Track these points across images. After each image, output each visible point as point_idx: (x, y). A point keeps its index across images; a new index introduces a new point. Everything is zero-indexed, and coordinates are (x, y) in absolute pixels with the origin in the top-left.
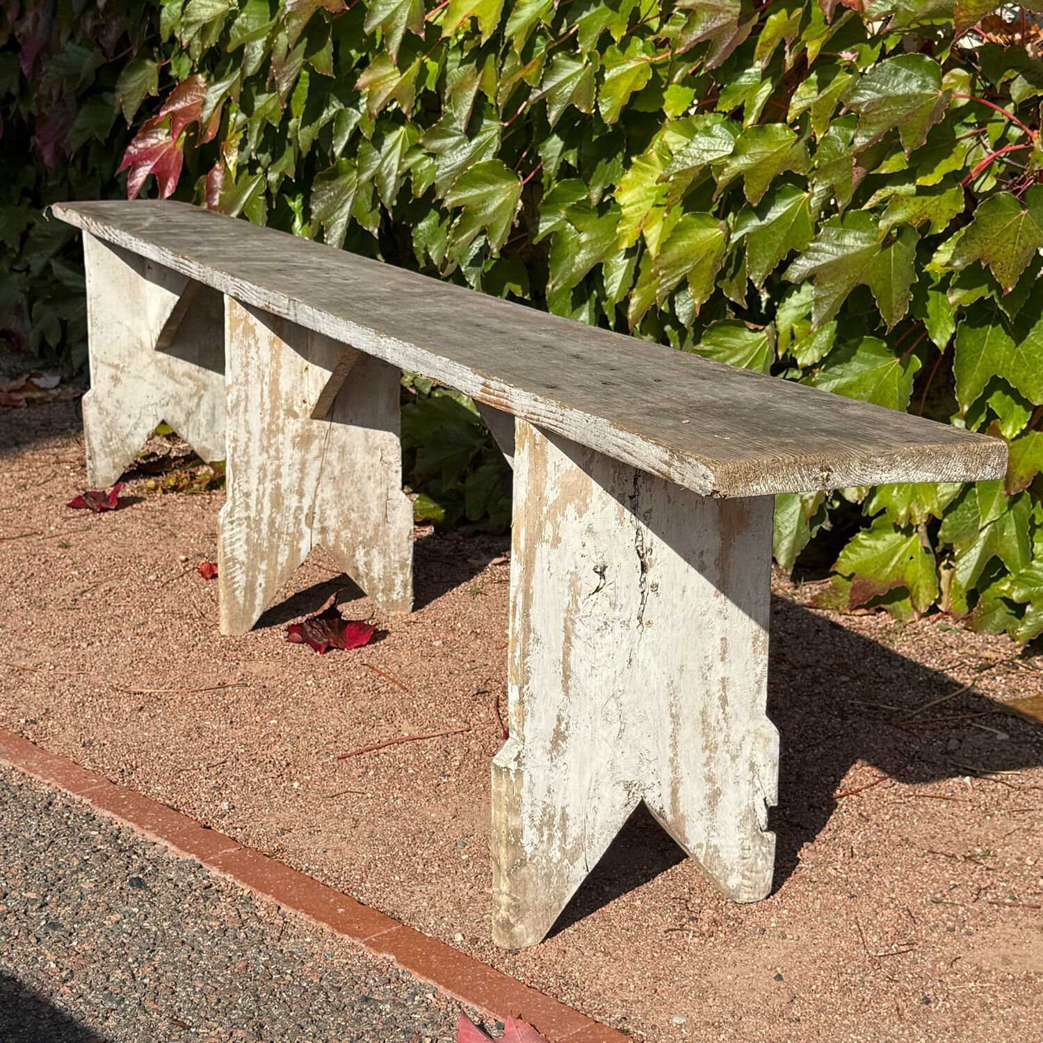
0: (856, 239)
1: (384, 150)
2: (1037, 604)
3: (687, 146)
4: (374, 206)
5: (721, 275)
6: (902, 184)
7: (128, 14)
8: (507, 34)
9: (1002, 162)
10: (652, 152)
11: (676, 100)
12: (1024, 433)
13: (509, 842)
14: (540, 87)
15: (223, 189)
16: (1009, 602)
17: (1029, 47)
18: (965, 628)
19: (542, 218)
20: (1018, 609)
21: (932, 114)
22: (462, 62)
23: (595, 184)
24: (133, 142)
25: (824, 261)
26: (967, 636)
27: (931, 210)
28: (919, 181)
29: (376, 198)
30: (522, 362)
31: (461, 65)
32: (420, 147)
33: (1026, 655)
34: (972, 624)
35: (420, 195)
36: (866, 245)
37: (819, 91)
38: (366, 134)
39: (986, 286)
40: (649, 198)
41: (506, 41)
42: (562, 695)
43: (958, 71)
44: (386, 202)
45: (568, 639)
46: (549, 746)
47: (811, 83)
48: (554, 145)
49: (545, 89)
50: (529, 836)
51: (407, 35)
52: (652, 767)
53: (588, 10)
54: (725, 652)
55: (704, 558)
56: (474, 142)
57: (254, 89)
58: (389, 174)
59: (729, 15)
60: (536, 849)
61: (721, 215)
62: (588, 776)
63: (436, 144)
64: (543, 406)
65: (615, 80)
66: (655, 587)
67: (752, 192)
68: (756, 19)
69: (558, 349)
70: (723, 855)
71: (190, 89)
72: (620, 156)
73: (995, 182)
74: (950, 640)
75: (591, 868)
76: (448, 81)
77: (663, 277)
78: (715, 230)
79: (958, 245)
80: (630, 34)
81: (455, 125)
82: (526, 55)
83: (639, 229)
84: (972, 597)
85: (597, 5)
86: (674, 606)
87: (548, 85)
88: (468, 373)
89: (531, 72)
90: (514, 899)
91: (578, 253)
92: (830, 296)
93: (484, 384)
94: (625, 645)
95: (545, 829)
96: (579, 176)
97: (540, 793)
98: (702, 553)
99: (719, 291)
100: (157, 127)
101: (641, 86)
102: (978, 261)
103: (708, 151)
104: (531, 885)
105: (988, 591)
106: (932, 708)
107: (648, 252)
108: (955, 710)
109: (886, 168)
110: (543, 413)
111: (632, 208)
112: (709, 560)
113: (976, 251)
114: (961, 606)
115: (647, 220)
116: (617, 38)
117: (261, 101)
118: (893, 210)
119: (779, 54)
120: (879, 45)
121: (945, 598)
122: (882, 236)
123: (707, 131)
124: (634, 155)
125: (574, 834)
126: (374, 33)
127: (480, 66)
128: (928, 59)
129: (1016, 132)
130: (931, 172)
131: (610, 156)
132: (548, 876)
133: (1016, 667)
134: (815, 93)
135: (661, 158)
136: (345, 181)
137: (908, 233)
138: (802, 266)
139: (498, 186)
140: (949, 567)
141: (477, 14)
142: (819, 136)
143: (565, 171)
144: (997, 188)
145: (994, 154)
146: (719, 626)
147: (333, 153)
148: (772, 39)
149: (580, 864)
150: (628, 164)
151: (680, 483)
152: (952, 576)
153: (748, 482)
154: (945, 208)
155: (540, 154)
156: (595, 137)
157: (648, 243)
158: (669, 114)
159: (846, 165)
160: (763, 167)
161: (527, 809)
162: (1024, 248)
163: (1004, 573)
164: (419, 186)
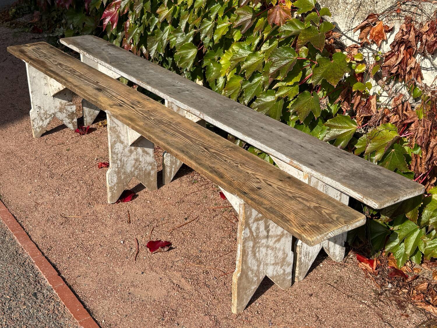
1: (164, 31)
3: (239, 51)
10: (230, 50)
13: (299, 260)
23: (216, 55)
24: (106, 10)
31: (184, 11)
32: (172, 34)
35: (172, 48)
37: (269, 46)
38: (159, 27)
47: (267, 43)
50: (303, 258)
55: (338, 195)
56: (187, 35)
58: (165, 39)
59: (249, 17)
60: (304, 261)
63: (177, 34)
65: (219, 29)
68: (255, 19)
70: (336, 253)
76: (181, 15)
81: (181, 30)
83: (225, 73)
85: (217, 3)
89: (198, 22)
91: (213, 73)
95: (305, 256)
97: (305, 249)
101: (225, 33)
102: (296, 112)
104: (302, 268)
107: (227, 80)
111: (224, 65)
113: (296, 108)
115: (228, 70)
116: (221, 16)
118: (280, 91)
122: (276, 98)
123: (244, 48)
124: (226, 50)
125: (310, 256)
128: (292, 48)
130: (291, 81)
131: (220, 49)
132: (306, 266)
135: (232, 52)
139: (191, 50)
150: (224, 52)
154: (294, 92)
155: (203, 42)
158: (235, 40)
161: (303, 253)
164: (172, 45)
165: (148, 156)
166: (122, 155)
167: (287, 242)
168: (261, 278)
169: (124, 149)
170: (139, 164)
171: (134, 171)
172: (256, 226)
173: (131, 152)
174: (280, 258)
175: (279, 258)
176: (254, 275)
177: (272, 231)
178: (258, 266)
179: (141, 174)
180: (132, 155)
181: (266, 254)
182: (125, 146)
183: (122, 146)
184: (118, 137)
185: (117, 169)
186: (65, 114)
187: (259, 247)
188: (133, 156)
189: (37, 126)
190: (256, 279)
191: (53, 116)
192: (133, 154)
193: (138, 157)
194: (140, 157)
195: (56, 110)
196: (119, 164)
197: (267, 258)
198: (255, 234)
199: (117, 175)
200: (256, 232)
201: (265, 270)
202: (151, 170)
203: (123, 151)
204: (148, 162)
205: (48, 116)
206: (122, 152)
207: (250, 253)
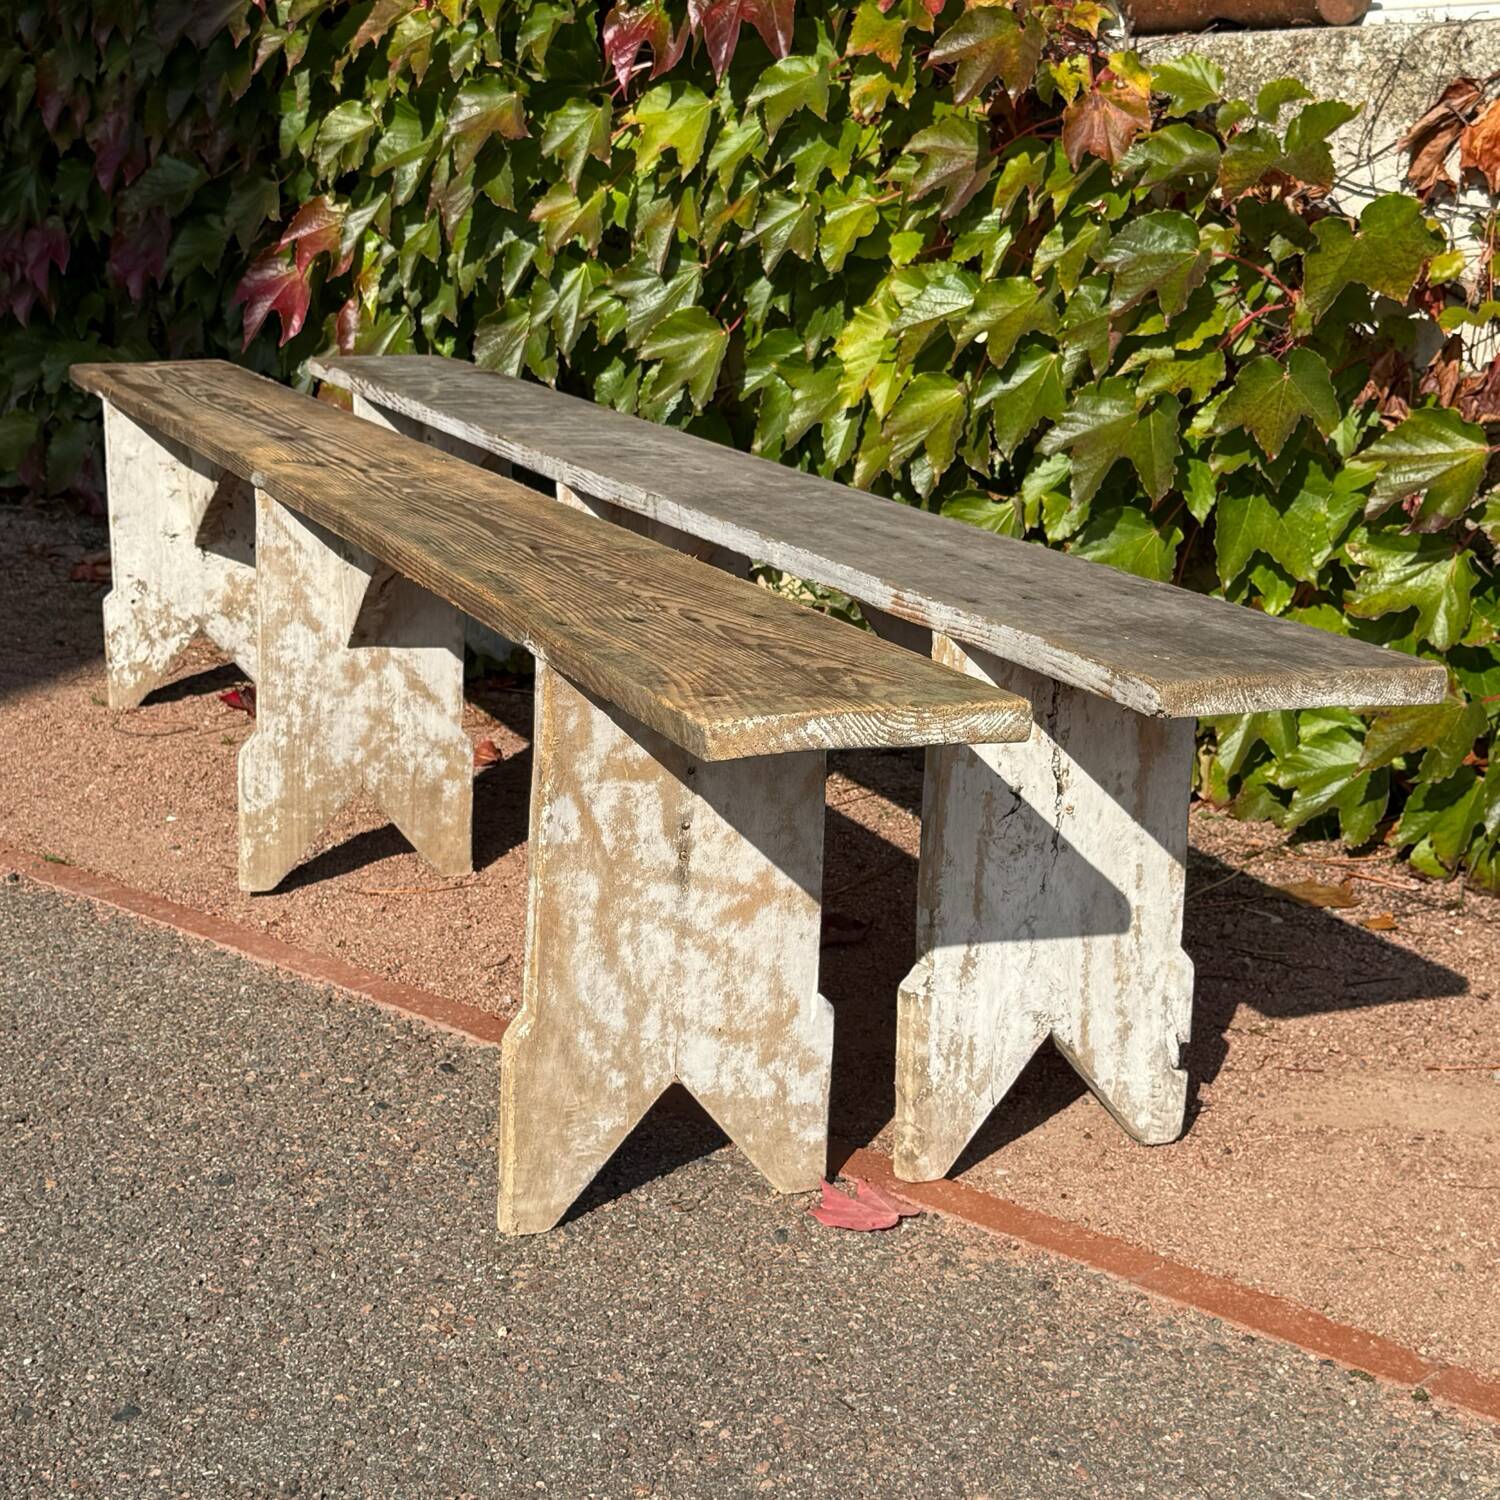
0: (1112, 408)
1: (563, 288)
2: (1303, 790)
3: (918, 298)
4: (549, 351)
5: (962, 442)
6: (1160, 347)
7: (237, 123)
8: (711, 167)
9: (1260, 323)
10: (877, 301)
11: (903, 247)
12: (1288, 610)
13: (915, 1070)
14: (753, 230)
15: (360, 330)
16: (1274, 789)
17: (1289, 200)
18: (1228, 816)
19: (748, 372)
20: (1284, 796)
21: (1191, 275)
22: (656, 197)
23: (811, 336)
24: (249, 272)
25: (1078, 433)
26: (1231, 824)
27: (1190, 376)
28: (1179, 346)
29: (551, 344)
30: (930, 573)
31: (654, 199)
32: (606, 288)
33: (1292, 842)
34: (1236, 812)
35: (606, 342)
36: (1123, 415)
37: (1065, 244)
38: (544, 271)
39: (1248, 452)
40: (874, 353)
41: (709, 175)
42: (973, 920)
43: (1215, 227)
44: (565, 348)
45: (981, 864)
46: (958, 972)
47: (1056, 235)
48: (763, 288)
49: (758, 231)
50: (936, 1065)
51: (590, 161)
52: (1063, 997)
53: (804, 144)
54: (1140, 879)
55: (1122, 781)
56: (670, 284)
57: (404, 218)
58: (568, 316)
59: (965, 160)
60: (943, 1079)
61: (957, 374)
62: (997, 1005)
63: (626, 287)
64: (967, 622)
65: (837, 224)
66: (1070, 809)
67: (996, 353)
68: (994, 163)
69: (962, 558)
70: (1133, 1092)
71: (316, 213)
72: (841, 305)
73: (1253, 345)
74: (1213, 828)
75: (997, 1101)
76: (639, 216)
77: (896, 442)
78: (951, 392)
79: (1220, 411)
80: (853, 172)
81: (648, 265)
82: (734, 193)
83: (863, 388)
84: (1235, 784)
85: (814, 139)
86: (1089, 829)
87: (761, 228)
88: (876, 583)
89: (741, 212)
90: (919, 1130)
91: (792, 412)
92: (1089, 470)
93: (896, 596)
94: (1039, 870)
95: (952, 1058)
96: (791, 325)
97: (948, 1021)
98: (1119, 776)
99: (960, 460)
100: (278, 255)
101: (867, 231)
102: (1241, 428)
103: (941, 304)
104: (936, 1117)
105: (1251, 777)
106: (1204, 895)
107: (875, 414)
108: (1226, 896)
109: (1143, 331)
110: (967, 628)
111: (855, 364)
112: (1127, 782)
113: (1237, 417)
114: (1224, 794)
115: (872, 378)
116: (839, 178)
117: (412, 231)
118: (1151, 377)
119: (1021, 202)
120: (1128, 195)
121: (1205, 785)
122: (1139, 405)
123: (940, 283)
124: (856, 305)
125: (981, 1066)
126: (552, 157)
127: (676, 200)
128: (1185, 216)
129: (1275, 292)
130: (1191, 335)
131: (829, 304)
132: (954, 1108)
133: (1284, 854)
134: (1061, 246)
135: (887, 309)
136: (515, 325)
137: (1167, 402)
138: (1058, 436)
139: (699, 335)
140: (1207, 752)
141: (675, 144)
142: (1069, 294)
143: (774, 319)
144: (1255, 352)
145: (1253, 315)
146: (1134, 851)
147: (502, 292)
148: (1012, 187)
149: (986, 1096)
150: (849, 315)
151: (1121, 701)
152: (1211, 763)
153: (1192, 702)
154: (1205, 374)
155: (746, 299)
156: (814, 285)
157: (875, 402)
158: (896, 261)
159: (1098, 328)
160: (1005, 324)
161: (934, 1037)
162: (1289, 415)
163: (1269, 757)
164: (605, 332)
165: (431, 709)
166: (314, 680)
167: (792, 939)
168: (653, 1086)
169: (321, 657)
170: (391, 740)
171: (365, 763)
172: (613, 801)
173: (354, 674)
174: (754, 1010)
175: (747, 1008)
176: (609, 1054)
177: (706, 856)
178: (635, 1016)
179: (397, 781)
180: (358, 690)
181: (678, 969)
182: (328, 644)
183: (312, 638)
184: (299, 597)
185: (283, 741)
186: (246, 627)
187: (636, 917)
188: (363, 697)
189: (126, 663)
190: (621, 1082)
191: (194, 628)
192: (361, 686)
193: (385, 705)
194: (396, 708)
195: (210, 607)
196: (298, 721)
197: (684, 989)
198: (608, 840)
199: (285, 765)
200: (614, 830)
201: (671, 1050)
202: (447, 777)
203: (319, 665)
204: (433, 738)
205: (175, 626)
206: (314, 669)
207: (584, 930)
